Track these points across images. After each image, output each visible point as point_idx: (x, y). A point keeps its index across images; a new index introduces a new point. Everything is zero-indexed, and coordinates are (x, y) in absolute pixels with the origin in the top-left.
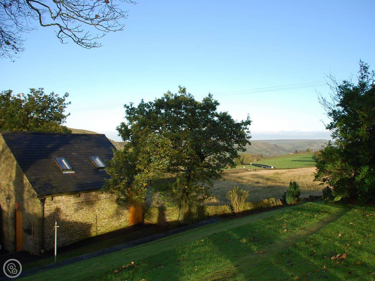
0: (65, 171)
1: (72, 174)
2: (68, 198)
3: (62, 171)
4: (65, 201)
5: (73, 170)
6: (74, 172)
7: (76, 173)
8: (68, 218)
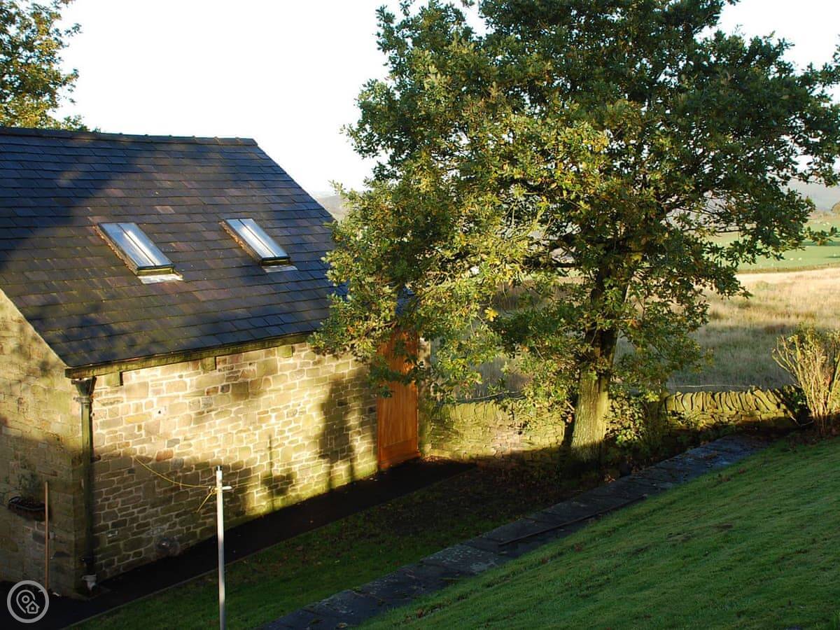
0: (148, 274)
1: (172, 284)
2: (177, 374)
3: (136, 273)
4: (164, 387)
5: (174, 268)
6: (179, 278)
7: (186, 281)
8: (176, 450)
